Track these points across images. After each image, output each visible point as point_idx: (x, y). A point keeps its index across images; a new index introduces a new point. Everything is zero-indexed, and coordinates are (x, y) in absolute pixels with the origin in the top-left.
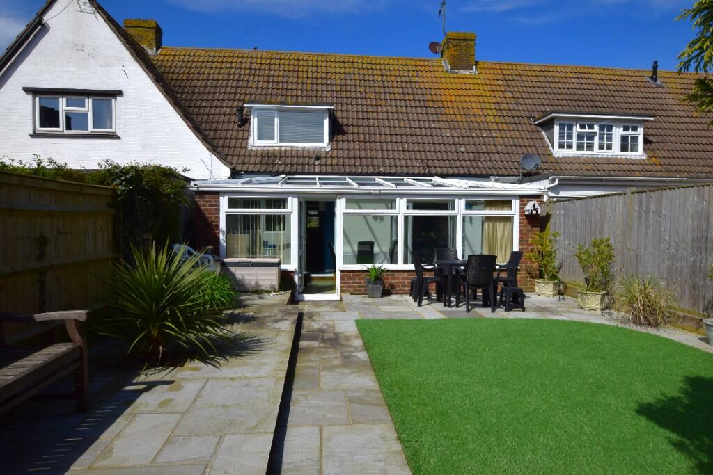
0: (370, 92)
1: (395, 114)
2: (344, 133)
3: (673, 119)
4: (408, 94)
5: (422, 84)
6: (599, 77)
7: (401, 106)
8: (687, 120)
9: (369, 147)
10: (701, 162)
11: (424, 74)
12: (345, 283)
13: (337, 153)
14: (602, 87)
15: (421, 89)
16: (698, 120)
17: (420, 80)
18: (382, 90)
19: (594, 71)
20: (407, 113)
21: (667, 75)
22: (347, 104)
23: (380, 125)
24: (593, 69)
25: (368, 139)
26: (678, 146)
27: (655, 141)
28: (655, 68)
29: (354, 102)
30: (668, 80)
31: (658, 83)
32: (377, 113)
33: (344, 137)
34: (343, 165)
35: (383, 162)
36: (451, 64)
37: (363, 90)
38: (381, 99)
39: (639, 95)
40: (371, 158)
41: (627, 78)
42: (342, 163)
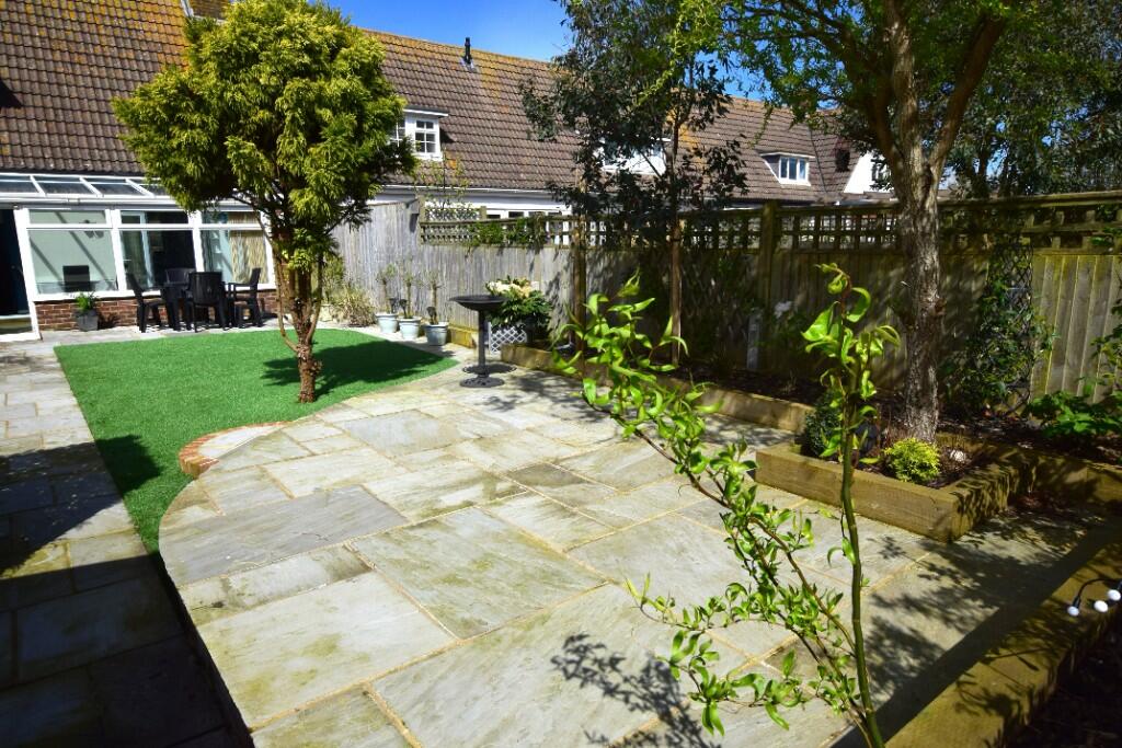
0: (57, 39)
1: (106, 80)
2: (18, 105)
3: (479, 114)
4: (126, 48)
5: (148, 34)
6: (403, 50)
7: (115, 68)
8: (495, 116)
9: (64, 131)
10: (500, 167)
11: (151, 17)
12: (44, 317)
13: (9, 136)
14: (405, 65)
15: (147, 42)
16: (505, 117)
17: (145, 26)
18: (79, 38)
19: (398, 42)
20: (126, 80)
21: (482, 56)
22: (17, 56)
23: (82, 96)
24: (396, 38)
25: (62, 118)
26: (479, 148)
27: (455, 140)
28: (468, 46)
29: (30, 53)
30: (483, 63)
31: (472, 66)
32: (74, 75)
33: (20, 112)
34: (23, 157)
35: (90, 154)
36: (193, 7)
37: (44, 33)
38: (79, 54)
39: (448, 80)
40: (69, 147)
41: (437, 56)
42: (20, 154)
